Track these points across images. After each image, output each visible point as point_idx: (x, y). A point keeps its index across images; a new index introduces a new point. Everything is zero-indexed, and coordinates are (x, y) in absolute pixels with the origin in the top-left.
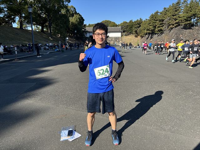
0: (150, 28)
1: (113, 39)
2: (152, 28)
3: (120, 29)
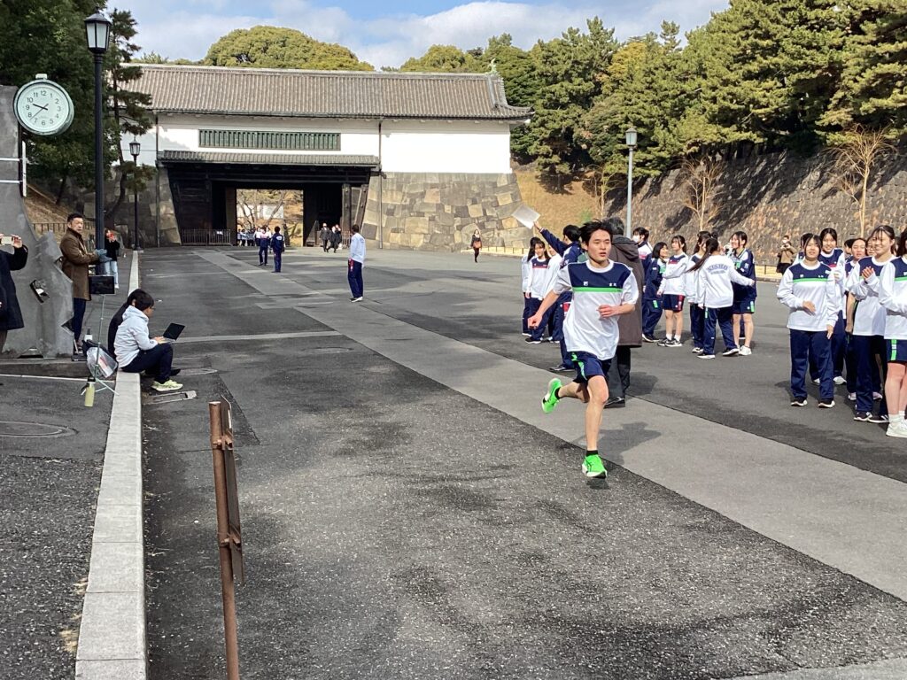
1: (432, 199)
2: (772, 97)
3: (497, 96)
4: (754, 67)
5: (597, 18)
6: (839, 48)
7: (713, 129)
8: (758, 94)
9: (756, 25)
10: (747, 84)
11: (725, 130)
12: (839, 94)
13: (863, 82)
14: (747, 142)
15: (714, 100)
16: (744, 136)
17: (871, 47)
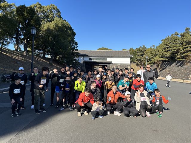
2: (169, 54)
4: (166, 50)
6: (179, 47)
7: (160, 58)
8: (167, 53)
9: (166, 44)
10: (165, 52)
11: (162, 58)
12: (179, 53)
13: (183, 51)
14: (165, 60)
15: (160, 55)
16: (165, 59)
17: (185, 46)
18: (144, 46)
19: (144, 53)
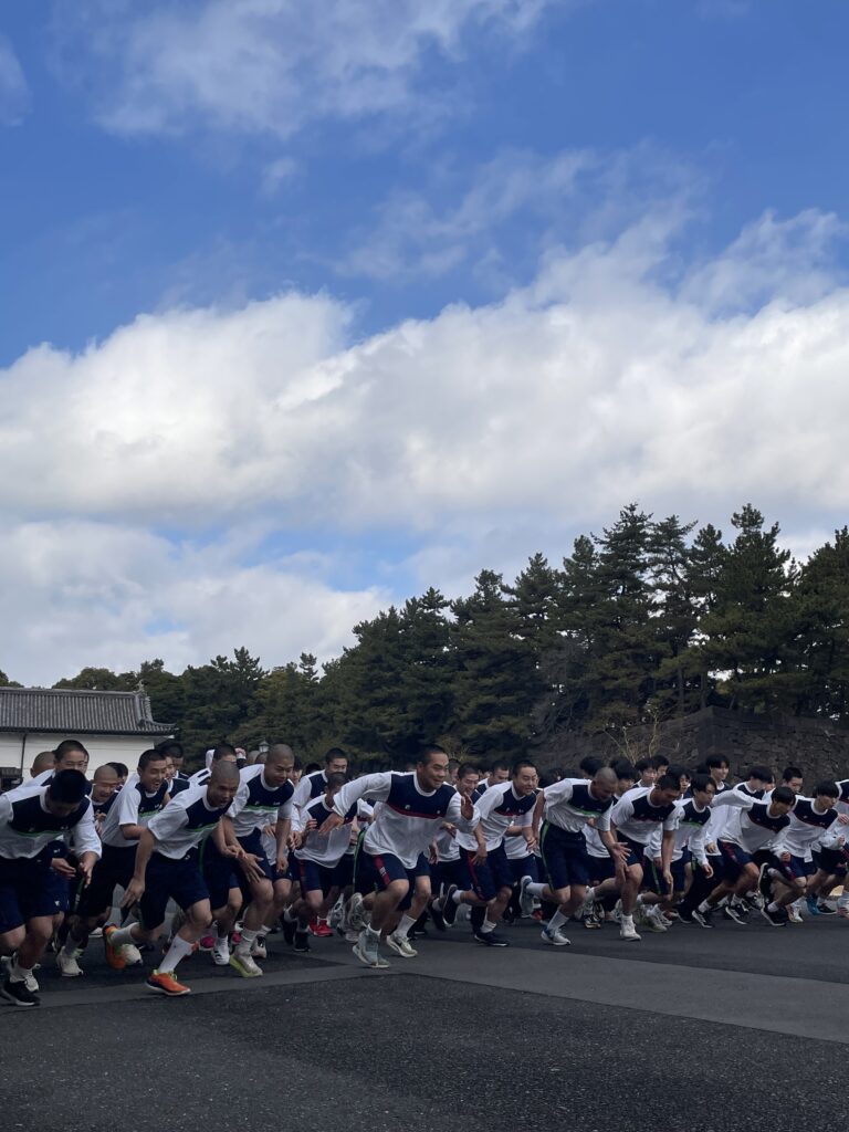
0: (383, 728)
3: (143, 713)
4: (381, 693)
5: (243, 648)
6: (449, 681)
8: (383, 718)
9: (379, 660)
10: (372, 709)
12: (450, 721)
13: (468, 710)
15: (345, 723)
16: (373, 755)
17: (473, 681)
18: (242, 654)
19: (244, 707)
